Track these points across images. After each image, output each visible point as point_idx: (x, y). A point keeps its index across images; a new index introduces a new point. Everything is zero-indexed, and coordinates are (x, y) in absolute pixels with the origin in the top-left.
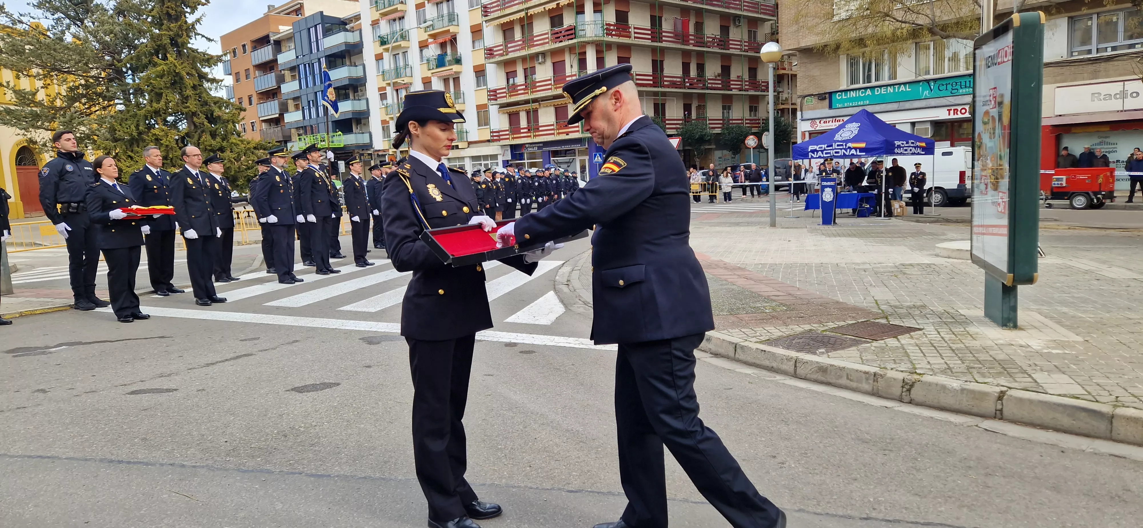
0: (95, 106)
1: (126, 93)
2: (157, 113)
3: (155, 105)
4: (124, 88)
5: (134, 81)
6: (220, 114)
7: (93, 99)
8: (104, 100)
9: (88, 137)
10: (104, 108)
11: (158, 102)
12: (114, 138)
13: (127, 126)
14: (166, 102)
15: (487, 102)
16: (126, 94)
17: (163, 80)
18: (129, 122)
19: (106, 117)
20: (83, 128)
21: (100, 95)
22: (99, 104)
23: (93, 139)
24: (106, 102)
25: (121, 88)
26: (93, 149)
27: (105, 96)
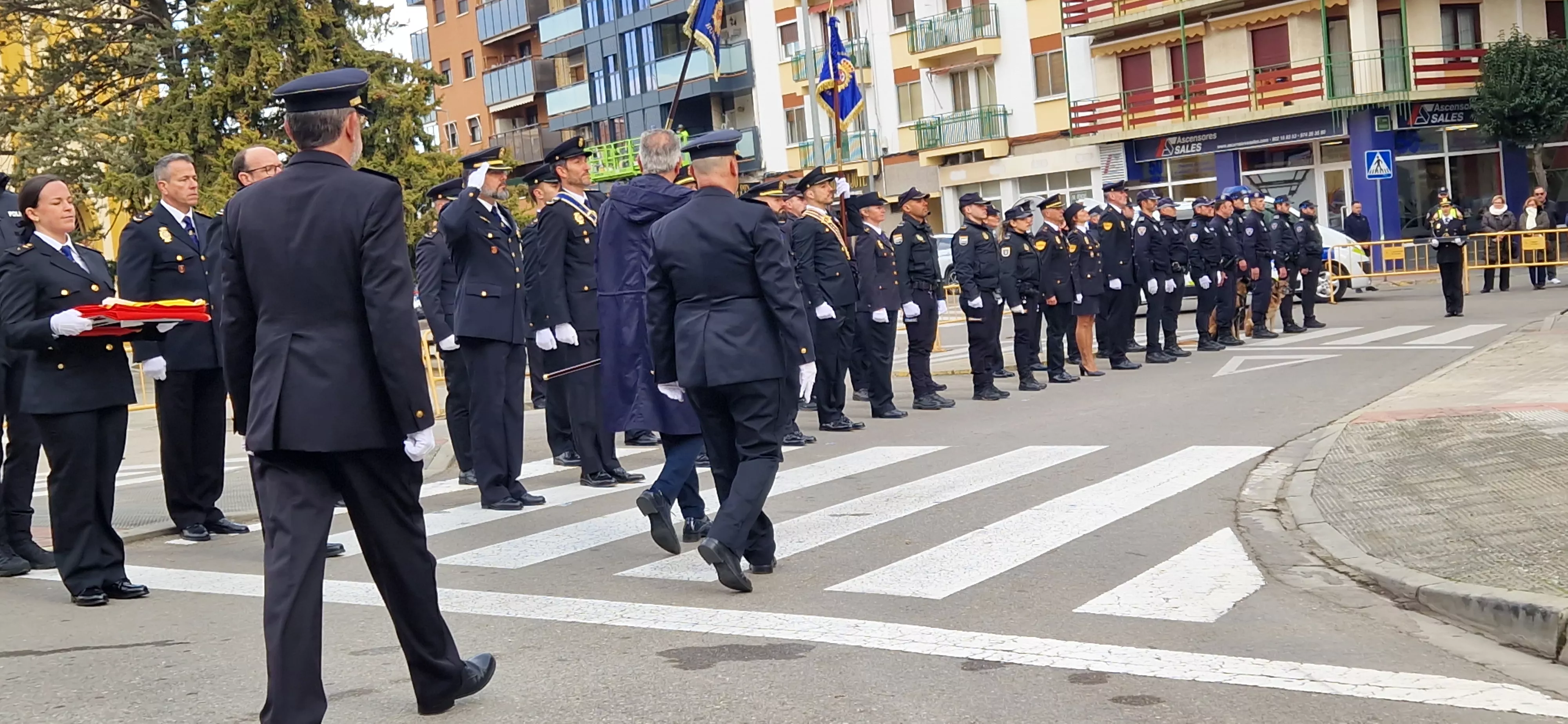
0: (105, 91)
1: (171, 53)
2: (237, 97)
3: (232, 78)
4: (165, 42)
5: (191, 23)
6: (383, 93)
7: (99, 73)
8: (124, 76)
9: (87, 166)
10: (123, 95)
11: (240, 70)
12: (142, 165)
13: (171, 135)
14: (257, 71)
15: (1058, 30)
16: (170, 58)
17: (254, 14)
18: (175, 125)
19: (126, 117)
20: (74, 145)
21: (113, 63)
22: (112, 85)
23: (98, 170)
24: (127, 80)
25: (159, 41)
26: (96, 195)
27: (126, 65)
